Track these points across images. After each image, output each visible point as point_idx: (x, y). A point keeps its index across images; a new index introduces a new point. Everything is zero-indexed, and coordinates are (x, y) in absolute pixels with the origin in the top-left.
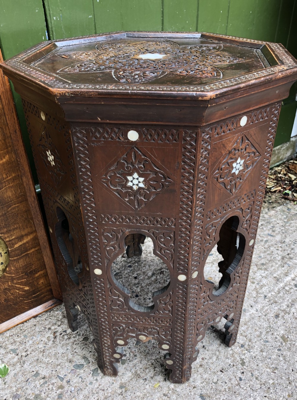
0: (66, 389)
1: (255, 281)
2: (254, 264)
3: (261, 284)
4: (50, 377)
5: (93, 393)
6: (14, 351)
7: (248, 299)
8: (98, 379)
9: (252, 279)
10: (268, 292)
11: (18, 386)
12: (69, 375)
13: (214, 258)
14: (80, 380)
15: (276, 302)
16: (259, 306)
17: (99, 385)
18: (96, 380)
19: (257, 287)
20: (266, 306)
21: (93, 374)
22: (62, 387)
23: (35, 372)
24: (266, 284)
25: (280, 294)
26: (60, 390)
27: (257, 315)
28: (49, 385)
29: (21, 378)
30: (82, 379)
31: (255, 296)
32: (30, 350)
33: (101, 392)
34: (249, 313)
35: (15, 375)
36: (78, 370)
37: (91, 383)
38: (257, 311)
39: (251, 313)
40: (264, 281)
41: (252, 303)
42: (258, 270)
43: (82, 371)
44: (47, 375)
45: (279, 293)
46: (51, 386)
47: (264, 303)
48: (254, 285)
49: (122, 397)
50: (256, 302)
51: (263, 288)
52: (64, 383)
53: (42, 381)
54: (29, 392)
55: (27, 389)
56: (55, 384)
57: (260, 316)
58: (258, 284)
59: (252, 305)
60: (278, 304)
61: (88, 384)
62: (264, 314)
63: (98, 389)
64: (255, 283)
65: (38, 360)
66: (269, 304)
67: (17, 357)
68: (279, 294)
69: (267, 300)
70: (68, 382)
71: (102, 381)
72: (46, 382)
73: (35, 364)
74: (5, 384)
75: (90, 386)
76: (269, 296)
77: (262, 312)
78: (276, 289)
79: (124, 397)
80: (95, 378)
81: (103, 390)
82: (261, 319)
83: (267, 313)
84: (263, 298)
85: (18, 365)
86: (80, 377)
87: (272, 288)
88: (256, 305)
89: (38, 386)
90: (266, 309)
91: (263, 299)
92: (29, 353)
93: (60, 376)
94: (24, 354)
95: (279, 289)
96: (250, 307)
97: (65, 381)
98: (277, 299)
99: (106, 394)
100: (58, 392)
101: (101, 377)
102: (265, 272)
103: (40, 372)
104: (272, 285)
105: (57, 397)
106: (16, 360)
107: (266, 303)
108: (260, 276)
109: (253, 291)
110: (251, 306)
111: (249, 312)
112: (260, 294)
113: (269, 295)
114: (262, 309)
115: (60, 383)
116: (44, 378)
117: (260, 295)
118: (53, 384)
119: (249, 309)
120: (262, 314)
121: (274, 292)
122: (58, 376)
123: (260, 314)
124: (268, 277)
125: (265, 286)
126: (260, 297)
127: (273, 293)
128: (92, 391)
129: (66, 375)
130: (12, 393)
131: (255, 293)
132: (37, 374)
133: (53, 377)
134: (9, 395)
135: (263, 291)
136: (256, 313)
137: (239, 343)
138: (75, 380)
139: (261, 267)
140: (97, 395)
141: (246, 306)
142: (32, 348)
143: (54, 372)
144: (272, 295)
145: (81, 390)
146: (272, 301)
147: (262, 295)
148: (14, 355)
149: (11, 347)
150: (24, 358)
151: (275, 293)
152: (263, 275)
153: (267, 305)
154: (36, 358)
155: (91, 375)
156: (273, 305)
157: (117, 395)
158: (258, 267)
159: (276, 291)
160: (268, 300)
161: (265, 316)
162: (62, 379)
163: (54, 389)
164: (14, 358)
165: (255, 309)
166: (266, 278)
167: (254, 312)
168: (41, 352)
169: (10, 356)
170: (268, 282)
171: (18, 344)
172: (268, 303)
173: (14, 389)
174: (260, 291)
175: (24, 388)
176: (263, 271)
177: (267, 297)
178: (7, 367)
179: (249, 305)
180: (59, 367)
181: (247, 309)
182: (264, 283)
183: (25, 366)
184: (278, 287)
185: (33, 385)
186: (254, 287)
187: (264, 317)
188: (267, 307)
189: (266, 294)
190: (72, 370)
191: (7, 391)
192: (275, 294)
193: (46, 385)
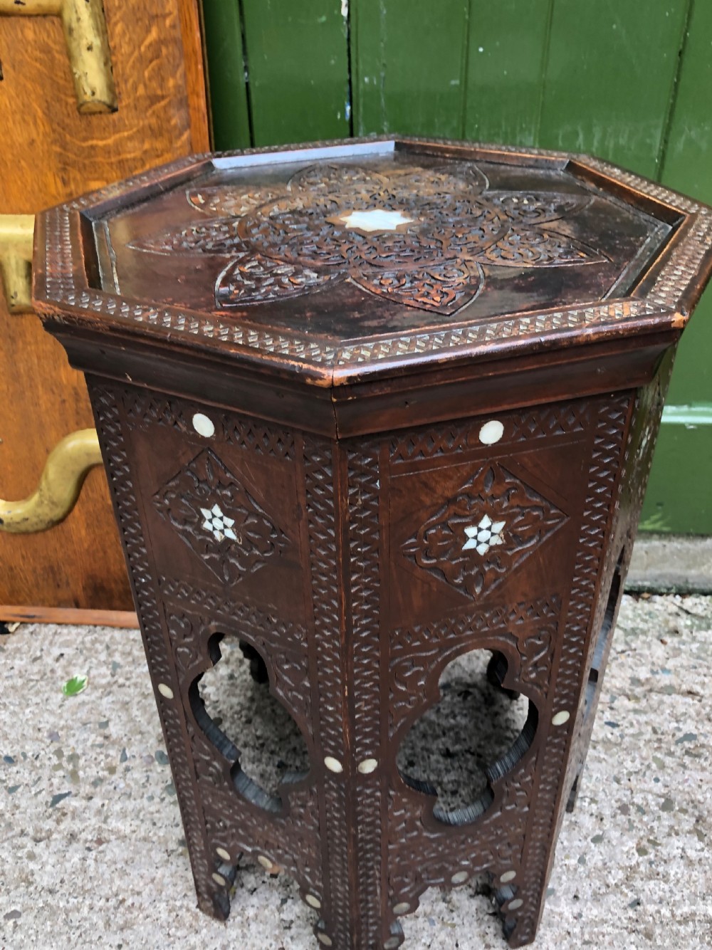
0: (114, 777)
1: (650, 850)
2: (697, 813)
3: (661, 869)
4: (114, 743)
5: (137, 816)
6: (116, 666)
7: (588, 876)
8: (167, 800)
9: (649, 841)
10: (656, 897)
11: (70, 722)
12: (138, 761)
13: (609, 736)
14: (144, 780)
15: (649, 936)
16: (592, 912)
17: (158, 811)
18: (163, 800)
19: (642, 868)
20: (613, 925)
21: (169, 786)
22: (112, 770)
23: (105, 720)
24: (672, 878)
25: (681, 928)
26: (106, 773)
27: (566, 926)
28: (102, 753)
29: (82, 714)
30: (148, 781)
31: (612, 881)
32: (133, 681)
33: (148, 824)
34: (553, 907)
35: (83, 703)
36: (156, 763)
37: (151, 798)
38: (578, 916)
39: (557, 910)
40: (675, 869)
41: (586, 892)
42: (690, 832)
43: (159, 769)
44: (114, 736)
45: (685, 920)
46: (102, 757)
47: (615, 914)
48: (636, 858)
49: (166, 857)
50: (597, 897)
51: (652, 883)
52: (121, 767)
53: (100, 740)
54: (72, 742)
55: (74, 735)
56: (110, 759)
57: (569, 933)
58: (651, 863)
59: (580, 896)
60: (650, 943)
61: (145, 796)
62: (587, 937)
63: (148, 816)
64: (646, 857)
65: (127, 703)
66: (626, 928)
67: (109, 678)
68: (680, 923)
69: (631, 913)
70: (127, 769)
71: (167, 809)
72: (101, 746)
73: (118, 706)
74: (61, 706)
75: (145, 801)
76: (645, 911)
77: (587, 930)
78: (686, 909)
79: (168, 861)
80: (164, 796)
81: (154, 824)
82: (565, 942)
83: (595, 940)
84: (628, 901)
85: (98, 693)
86: (148, 777)
87: (678, 898)
88: (589, 904)
89: (89, 743)
90: (604, 931)
91: (625, 904)
92: (127, 683)
93: (127, 751)
94: (121, 681)
95: (694, 914)
96: (571, 896)
97: (124, 764)
98: (658, 931)
99: (151, 834)
100: (101, 774)
101: (172, 800)
102: (702, 850)
103: (111, 724)
104: (686, 892)
105: (92, 780)
106: (104, 681)
107: (619, 919)
108: (680, 851)
109: (621, 868)
110: (576, 897)
111: (556, 905)
112: (628, 887)
113: (651, 908)
114: (594, 923)
115: (116, 762)
116: (106, 737)
117: (626, 891)
118: (107, 756)
119: (563, 899)
120: (583, 934)
121: (672, 911)
122: (124, 750)
123: (577, 930)
124: (697, 866)
125: (666, 882)
126: (622, 893)
127: (665, 912)
128: (140, 811)
129: (134, 757)
130: (55, 727)
131: (621, 875)
132: (105, 725)
133: (117, 746)
134: (48, 727)
135: (646, 888)
136: (571, 920)
137: (457, 945)
138: (138, 775)
139: (704, 832)
140: (138, 822)
141: (563, 887)
142: (139, 680)
143: (125, 739)
144: (659, 912)
145: (130, 796)
146: (643, 926)
147: (630, 894)
148: (109, 672)
149: (117, 658)
150: (115, 688)
151: (673, 915)
152: (691, 854)
153: (618, 923)
154: (127, 699)
155: (163, 785)
156: (633, 937)
157: (163, 850)
158: (699, 828)
159: (678, 912)
160: (634, 917)
161: (586, 943)
162: (124, 758)
163: (102, 764)
164: (104, 676)
165: (576, 911)
166: (690, 863)
167: (567, 914)
168: (143, 694)
169: (104, 670)
170: (686, 878)
171: (130, 659)
172: (625, 921)
173: (62, 723)
174: (638, 884)
175: (72, 732)
176: (699, 845)
177: (638, 908)
178: (85, 683)
179: (573, 890)
180: (139, 737)
181: (558, 894)
182: (672, 873)
183: (105, 700)
184: (694, 908)
185: (85, 736)
186: (633, 863)
187: (579, 943)
188: (610, 929)
189: (643, 898)
190: (150, 756)
191: (52, 719)
192: (668, 914)
193: (98, 750)
